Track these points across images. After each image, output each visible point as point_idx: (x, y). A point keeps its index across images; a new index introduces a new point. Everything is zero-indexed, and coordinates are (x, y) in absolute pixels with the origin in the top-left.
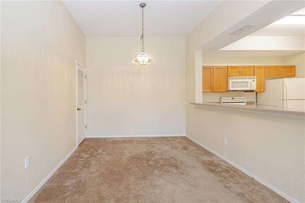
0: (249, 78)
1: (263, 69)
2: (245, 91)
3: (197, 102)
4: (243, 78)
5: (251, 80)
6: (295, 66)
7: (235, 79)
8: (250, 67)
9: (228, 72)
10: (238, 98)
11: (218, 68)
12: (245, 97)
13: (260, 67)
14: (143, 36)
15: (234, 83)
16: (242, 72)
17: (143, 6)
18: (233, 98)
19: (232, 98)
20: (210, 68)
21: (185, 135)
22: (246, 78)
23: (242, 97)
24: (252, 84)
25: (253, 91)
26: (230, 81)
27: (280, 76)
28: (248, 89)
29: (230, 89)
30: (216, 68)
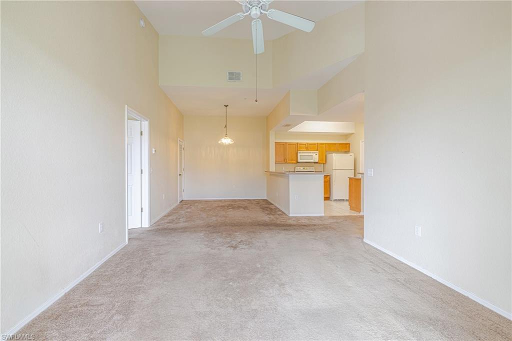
0: (313, 153)
1: (324, 146)
2: (315, 163)
3: (271, 170)
4: (309, 153)
5: (315, 154)
6: (349, 144)
7: (303, 153)
8: (314, 144)
9: (297, 147)
10: (308, 168)
11: (290, 144)
12: (313, 168)
13: (322, 144)
14: (226, 126)
15: (303, 156)
16: (308, 147)
17: (226, 106)
19: (303, 168)
20: (283, 144)
21: (266, 198)
22: (311, 153)
23: (312, 168)
24: (315, 157)
25: (317, 163)
26: (299, 155)
27: (338, 151)
28: (312, 161)
29: (299, 160)
30: (288, 144)
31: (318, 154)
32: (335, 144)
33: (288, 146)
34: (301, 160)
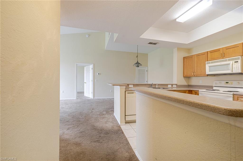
5: (233, 62)
8: (236, 46)
9: (208, 57)
18: (228, 83)
19: (226, 83)
20: (192, 57)
26: (207, 66)
28: (229, 72)
29: (208, 73)
30: (197, 56)
31: (239, 61)
33: (197, 57)
34: (210, 72)
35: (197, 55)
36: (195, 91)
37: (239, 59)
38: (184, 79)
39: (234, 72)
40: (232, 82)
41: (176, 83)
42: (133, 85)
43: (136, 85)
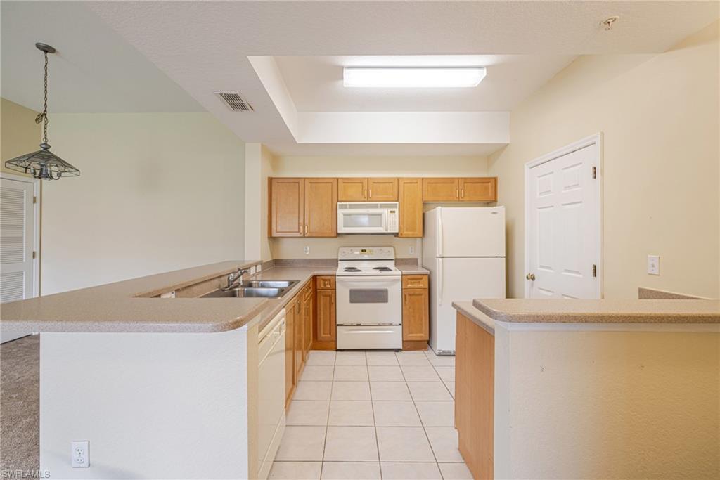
0: (382, 206)
1: (418, 186)
2: (389, 235)
4: (371, 206)
5: (387, 212)
6: (495, 178)
7: (351, 207)
8: (389, 181)
9: (336, 190)
10: (375, 250)
11: (316, 182)
12: (391, 249)
13: (412, 182)
16: (369, 191)
17: (47, 49)
18: (365, 251)
20: (296, 182)
22: (376, 206)
24: (390, 221)
25: (396, 235)
26: (341, 212)
27: (458, 201)
28: (381, 230)
29: (342, 229)
30: (311, 183)
31: (397, 210)
32: (451, 181)
33: (311, 187)
34: (346, 228)
35: (312, 181)
36: (323, 277)
37: (396, 207)
38: (268, 245)
39: (389, 231)
40: (372, 248)
41: (259, 259)
42: (177, 291)
43: (186, 287)
